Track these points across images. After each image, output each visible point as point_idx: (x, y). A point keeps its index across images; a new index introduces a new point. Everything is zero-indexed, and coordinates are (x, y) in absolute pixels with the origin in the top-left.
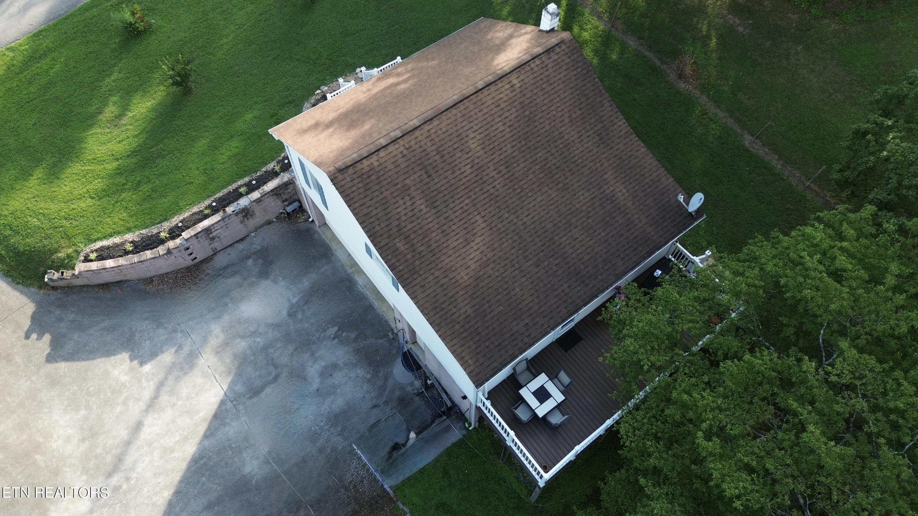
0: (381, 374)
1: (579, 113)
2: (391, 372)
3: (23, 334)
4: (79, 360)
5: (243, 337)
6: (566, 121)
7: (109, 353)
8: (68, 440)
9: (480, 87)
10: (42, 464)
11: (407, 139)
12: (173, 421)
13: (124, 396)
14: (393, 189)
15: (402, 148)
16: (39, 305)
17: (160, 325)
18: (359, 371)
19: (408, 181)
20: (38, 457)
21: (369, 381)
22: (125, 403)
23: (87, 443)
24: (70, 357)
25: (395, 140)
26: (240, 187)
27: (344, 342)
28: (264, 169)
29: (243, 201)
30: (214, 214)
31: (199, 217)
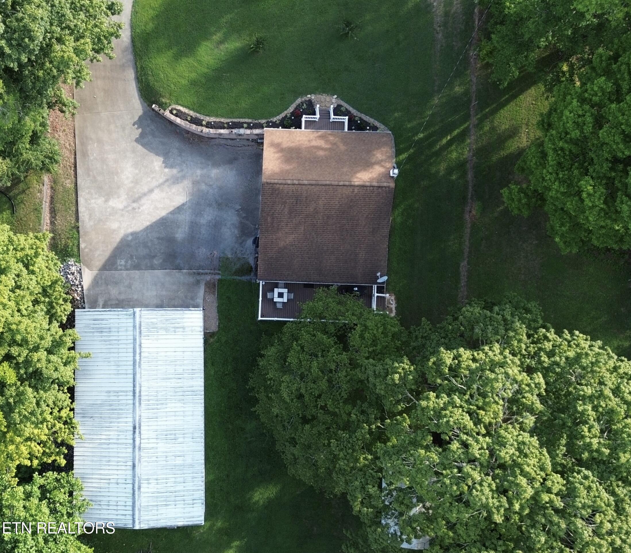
0: (243, 238)
1: (372, 216)
2: (246, 241)
3: (133, 122)
4: (146, 148)
5: (206, 184)
6: (365, 216)
7: (157, 154)
8: (128, 178)
9: (340, 184)
10: (116, 181)
11: (299, 186)
12: (164, 199)
13: (154, 175)
14: (280, 200)
15: (294, 189)
16: (145, 113)
17: (180, 155)
18: (236, 231)
19: (287, 201)
20: (115, 176)
21: (237, 237)
22: (152, 178)
23: (133, 184)
24: (144, 145)
25: (294, 184)
26: (245, 123)
27: (239, 215)
28: (260, 121)
29: (242, 131)
30: (227, 129)
31: (222, 125)
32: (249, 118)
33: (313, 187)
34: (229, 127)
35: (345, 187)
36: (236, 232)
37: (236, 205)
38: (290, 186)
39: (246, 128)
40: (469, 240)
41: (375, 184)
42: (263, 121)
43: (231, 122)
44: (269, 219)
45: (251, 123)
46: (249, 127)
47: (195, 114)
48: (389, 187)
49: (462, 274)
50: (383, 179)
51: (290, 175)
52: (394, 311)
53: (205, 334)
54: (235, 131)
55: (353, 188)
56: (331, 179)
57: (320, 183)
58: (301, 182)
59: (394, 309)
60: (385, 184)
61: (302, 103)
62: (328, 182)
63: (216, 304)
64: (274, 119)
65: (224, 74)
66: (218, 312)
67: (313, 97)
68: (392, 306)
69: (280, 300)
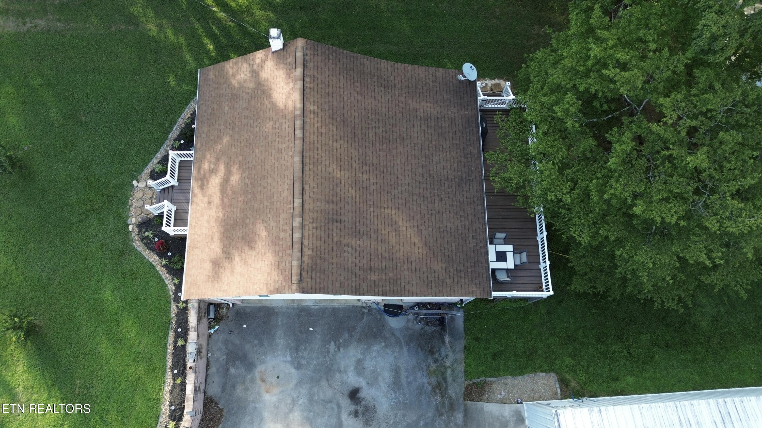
11: (306, 217)
14: (334, 253)
15: (311, 226)
19: (335, 239)
25: (302, 226)
26: (175, 342)
28: (173, 315)
29: (191, 348)
30: (185, 377)
31: (178, 389)
32: (166, 336)
33: (307, 187)
34: (183, 374)
35: (307, 127)
37: (328, 352)
38: (306, 234)
39: (186, 341)
41: (299, 71)
42: (174, 308)
43: (172, 371)
45: (176, 332)
46: (184, 335)
48: (304, 49)
50: (290, 60)
51: (282, 235)
52: (497, 81)
53: (564, 396)
54: (190, 362)
55: (307, 113)
56: (291, 154)
57: (298, 173)
58: (297, 211)
59: (494, 82)
60: (299, 54)
61: (142, 240)
62: (298, 159)
63: (509, 379)
64: (171, 288)
65: (77, 391)
66: (522, 373)
67: (133, 220)
68: (489, 85)
69: (510, 256)
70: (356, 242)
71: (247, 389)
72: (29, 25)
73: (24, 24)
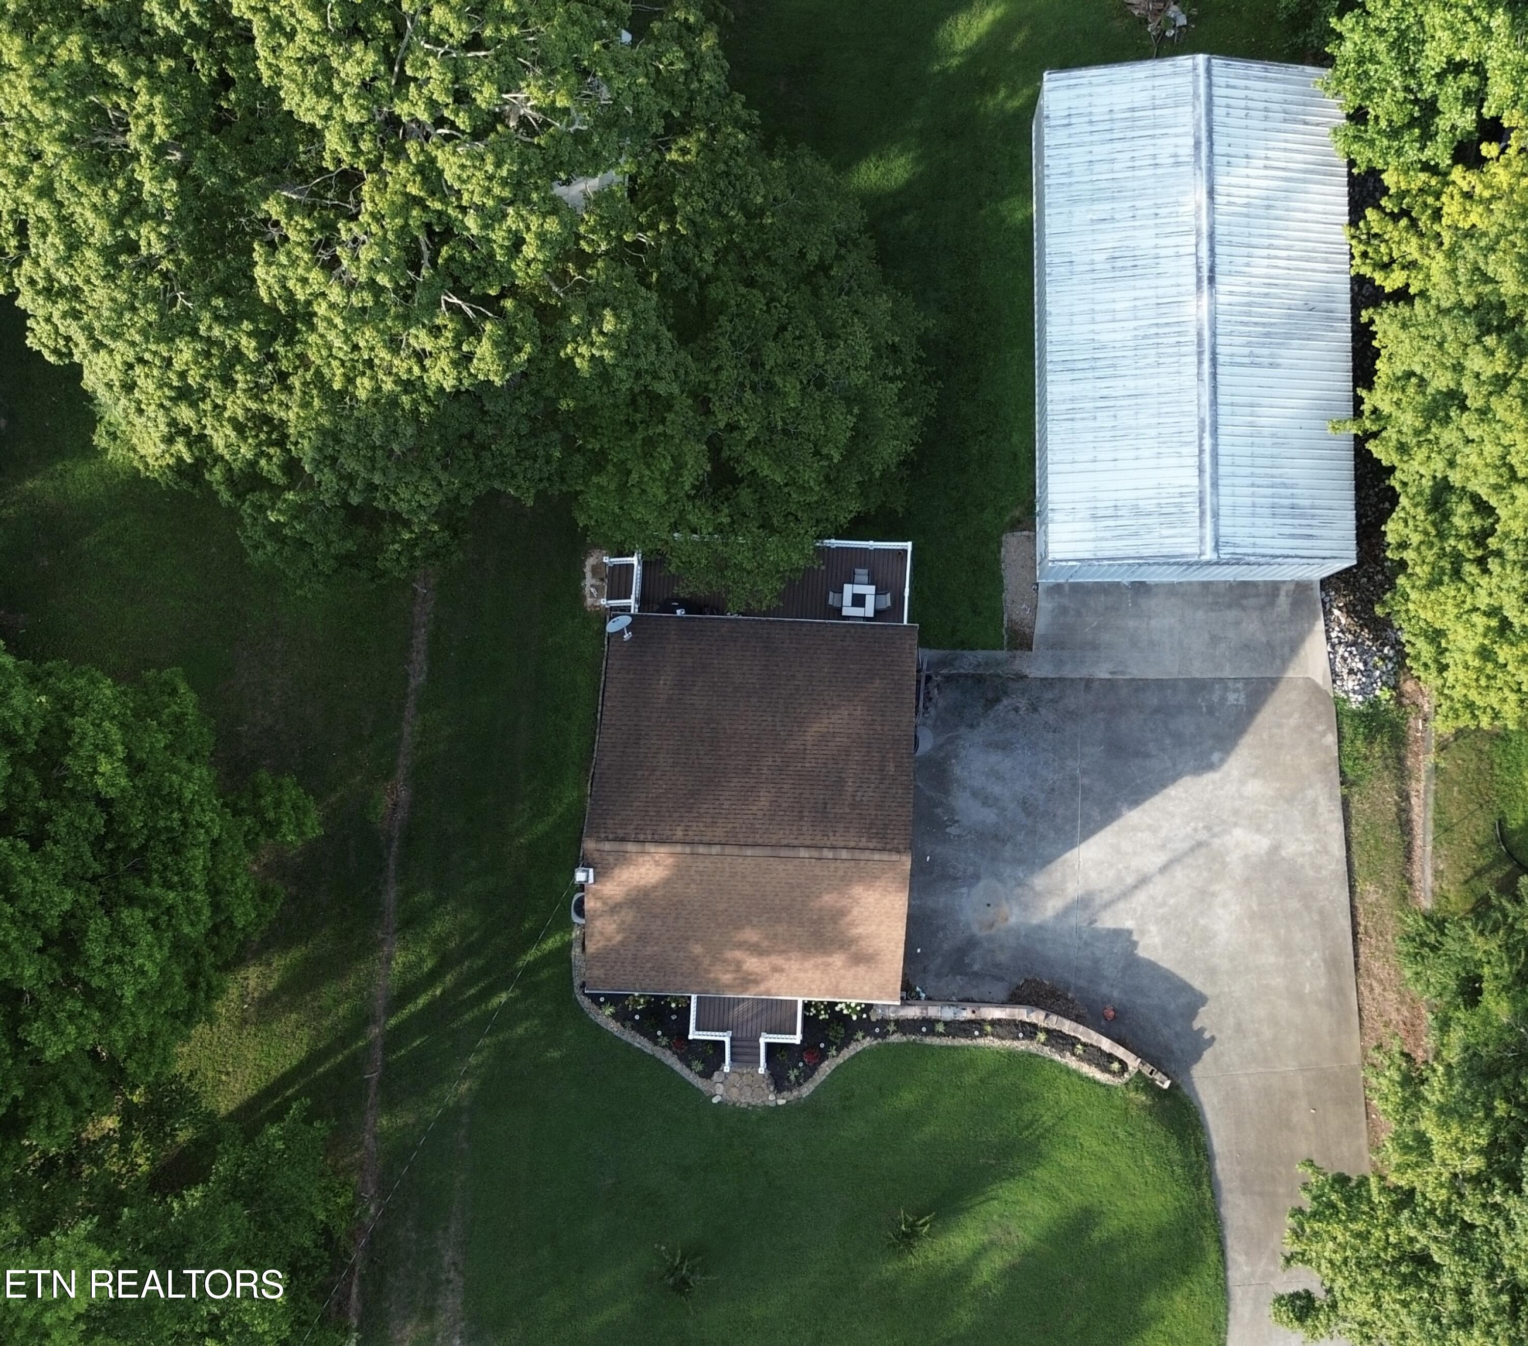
0: (942, 754)
1: (640, 773)
2: (933, 748)
3: (1216, 1044)
4: (1181, 980)
5: (1032, 888)
6: (658, 773)
7: (1152, 966)
8: (1225, 905)
9: (719, 847)
10: (1254, 898)
11: (821, 844)
12: (1135, 853)
13: (1161, 911)
14: (864, 812)
15: (832, 838)
16: (1187, 1069)
17: (1096, 961)
19: (847, 810)
20: (1255, 909)
21: (956, 757)
22: (1164, 904)
23: (1212, 889)
24: (1185, 988)
25: (833, 848)
26: (940, 1035)
27: (951, 811)
28: (905, 1039)
29: (948, 1014)
30: (984, 1021)
31: (999, 1029)
32: (931, 1046)
33: (784, 842)
34: (978, 1024)
35: (706, 839)
36: (957, 771)
37: (959, 836)
38: (842, 844)
39: (938, 1021)
40: (400, 737)
41: (631, 847)
42: (895, 1038)
43: (976, 1037)
44: (891, 768)
45: (926, 1034)
46: (930, 1023)
47: (1063, 1061)
48: (599, 840)
49: (422, 657)
50: (611, 859)
51: (840, 873)
52: (588, 570)
53: (1032, 528)
54: (967, 1014)
55: (688, 839)
56: (740, 860)
57: (768, 851)
58: (815, 853)
59: (589, 575)
60: (607, 846)
61: (800, 1085)
62: (749, 852)
63: (1007, 596)
64: (868, 1042)
65: (993, 1162)
66: (1001, 579)
67: (772, 1097)
68: (594, 581)
69: (859, 589)
70: (850, 786)
71: (1001, 947)
72: (452, 1275)
73: (449, 1281)
